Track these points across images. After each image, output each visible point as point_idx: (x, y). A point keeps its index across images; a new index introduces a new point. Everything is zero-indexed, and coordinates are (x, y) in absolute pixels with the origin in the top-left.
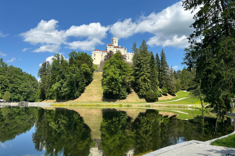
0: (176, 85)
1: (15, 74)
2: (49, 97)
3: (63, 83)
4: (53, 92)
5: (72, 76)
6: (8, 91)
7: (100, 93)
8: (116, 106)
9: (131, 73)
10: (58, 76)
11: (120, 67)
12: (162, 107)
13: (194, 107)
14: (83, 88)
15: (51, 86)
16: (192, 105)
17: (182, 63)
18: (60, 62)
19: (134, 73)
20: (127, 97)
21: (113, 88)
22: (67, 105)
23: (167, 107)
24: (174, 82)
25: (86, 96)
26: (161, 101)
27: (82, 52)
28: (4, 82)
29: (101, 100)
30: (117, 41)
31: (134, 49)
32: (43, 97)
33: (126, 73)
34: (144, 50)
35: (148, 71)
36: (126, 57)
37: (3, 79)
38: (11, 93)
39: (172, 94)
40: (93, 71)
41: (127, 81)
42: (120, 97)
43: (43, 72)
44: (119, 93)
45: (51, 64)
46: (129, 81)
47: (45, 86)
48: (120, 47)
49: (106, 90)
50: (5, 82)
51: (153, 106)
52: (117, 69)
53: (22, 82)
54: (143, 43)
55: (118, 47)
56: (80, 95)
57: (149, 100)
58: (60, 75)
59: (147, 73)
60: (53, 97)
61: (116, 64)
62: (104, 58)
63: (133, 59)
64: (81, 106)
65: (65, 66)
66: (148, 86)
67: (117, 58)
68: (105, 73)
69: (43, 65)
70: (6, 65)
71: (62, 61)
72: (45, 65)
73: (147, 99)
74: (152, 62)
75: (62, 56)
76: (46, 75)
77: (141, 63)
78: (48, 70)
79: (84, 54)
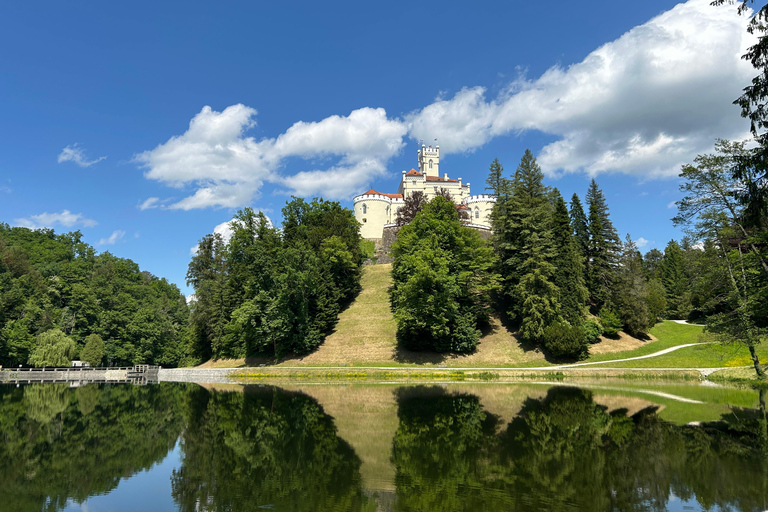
0: (647, 301)
1: (117, 280)
2: (224, 349)
3: (265, 303)
4: (237, 333)
5: (296, 278)
6: (97, 333)
7: (387, 332)
8: (445, 376)
9: (488, 261)
10: (251, 280)
11: (451, 245)
12: (605, 377)
13: (726, 376)
14: (330, 316)
15: (228, 312)
16: (714, 369)
17: (675, 219)
18: (256, 236)
19: (498, 263)
20: (478, 347)
21: (430, 316)
22: (280, 375)
23: (624, 377)
24: (641, 290)
25: (342, 344)
26: (600, 357)
27: (324, 201)
28: (84, 305)
29: (390, 356)
30: (436, 161)
31: (496, 183)
32: (204, 352)
33: (473, 264)
34: (529, 185)
35: (549, 255)
36: (469, 213)
37: (82, 296)
38: (105, 338)
39: (635, 332)
40: (360, 259)
41: (478, 290)
42: (455, 347)
43: (201, 268)
44: (451, 331)
45: (226, 242)
46: (483, 291)
47: (209, 313)
48: (446, 178)
49: (407, 321)
50: (87, 303)
51: (575, 375)
52: (442, 251)
53: (140, 303)
54: (524, 160)
55: (439, 180)
56: (322, 340)
57: (556, 356)
58: (257, 275)
59: (545, 263)
60: (237, 350)
61: (438, 233)
62: (396, 217)
63: (494, 216)
64: (327, 376)
65: (273, 247)
66: (552, 305)
67: (439, 215)
68: (399, 264)
69: (202, 246)
70: (91, 252)
71: (263, 231)
72: (210, 247)
73: (551, 351)
74: (562, 224)
75: (261, 215)
76: (212, 278)
77: (522, 228)
78: (218, 261)
79: (330, 206)
